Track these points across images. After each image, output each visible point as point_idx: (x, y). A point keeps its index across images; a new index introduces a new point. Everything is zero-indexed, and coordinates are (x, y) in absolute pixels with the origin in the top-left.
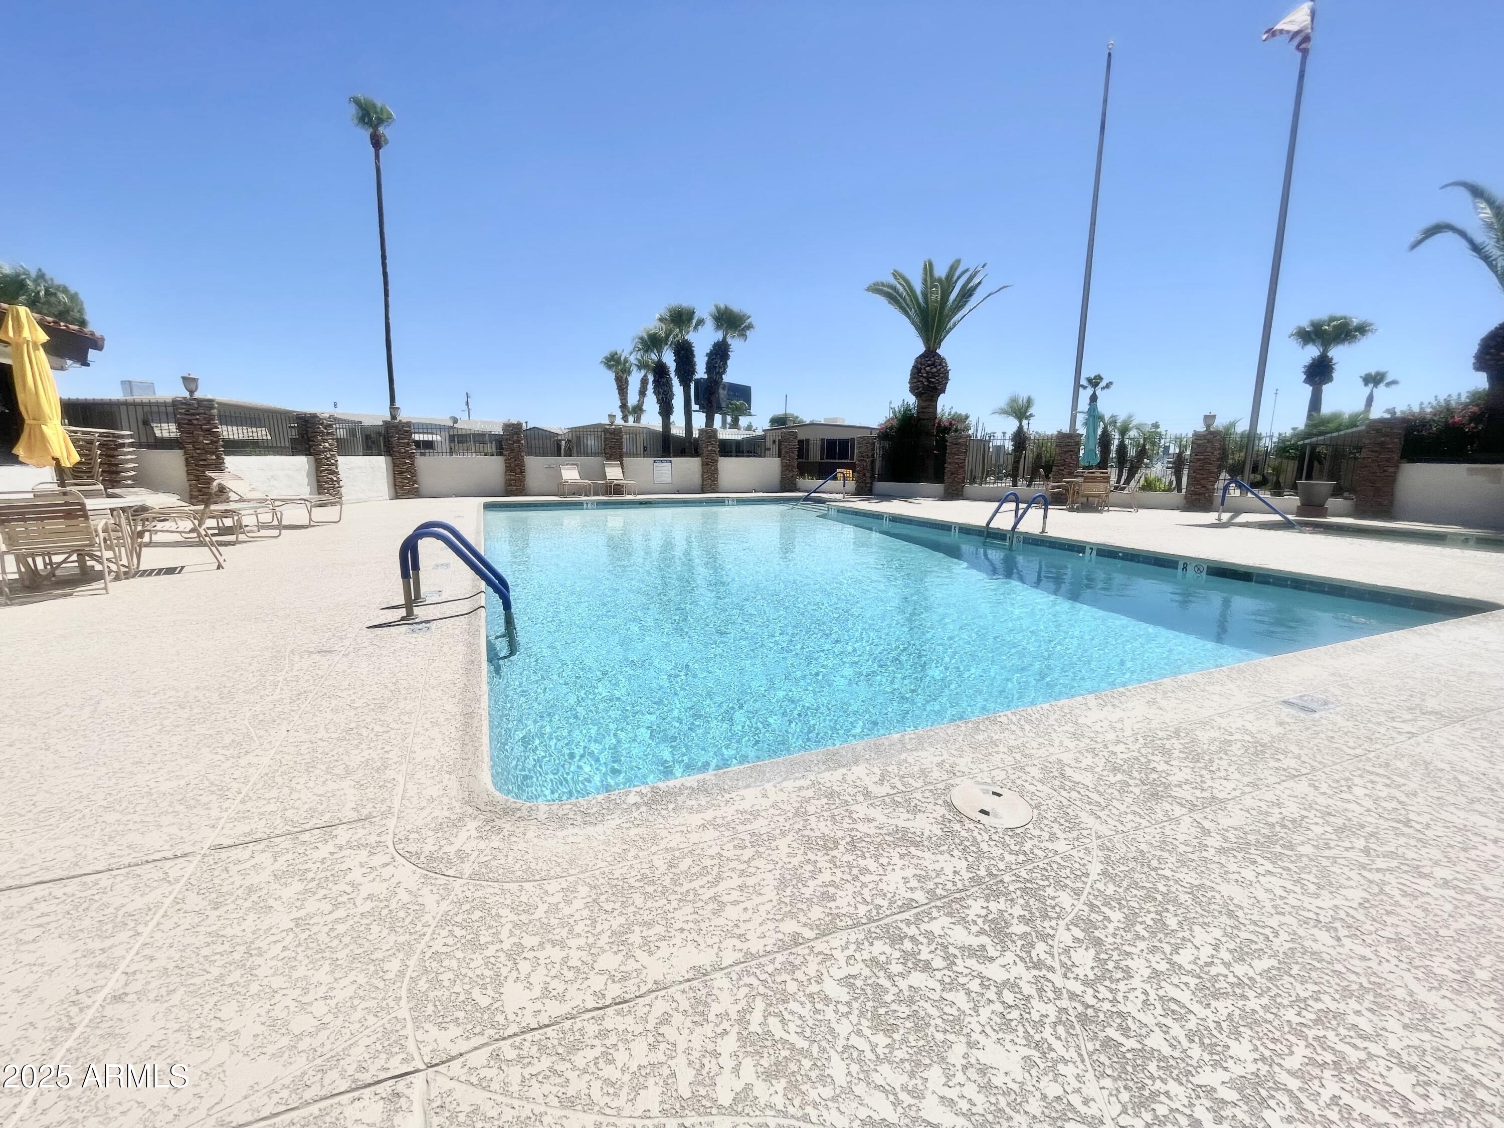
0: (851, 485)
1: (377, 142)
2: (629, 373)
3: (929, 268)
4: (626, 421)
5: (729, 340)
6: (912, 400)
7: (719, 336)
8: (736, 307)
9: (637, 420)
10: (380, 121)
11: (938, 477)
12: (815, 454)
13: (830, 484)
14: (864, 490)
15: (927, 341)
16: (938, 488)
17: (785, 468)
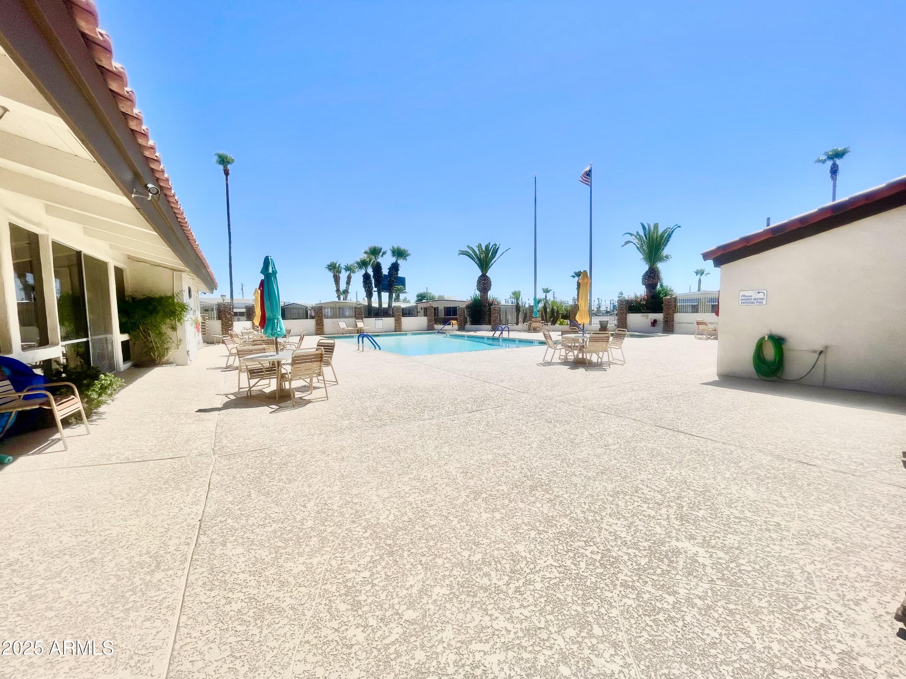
0: (456, 327)
1: (227, 173)
2: (340, 272)
3: (480, 246)
4: (339, 299)
5: (399, 262)
6: (478, 293)
7: (394, 260)
8: (403, 247)
9: (345, 299)
10: (229, 163)
11: (489, 323)
12: (442, 315)
13: (447, 327)
14: (462, 328)
15: (482, 271)
16: (489, 327)
17: (429, 321)
